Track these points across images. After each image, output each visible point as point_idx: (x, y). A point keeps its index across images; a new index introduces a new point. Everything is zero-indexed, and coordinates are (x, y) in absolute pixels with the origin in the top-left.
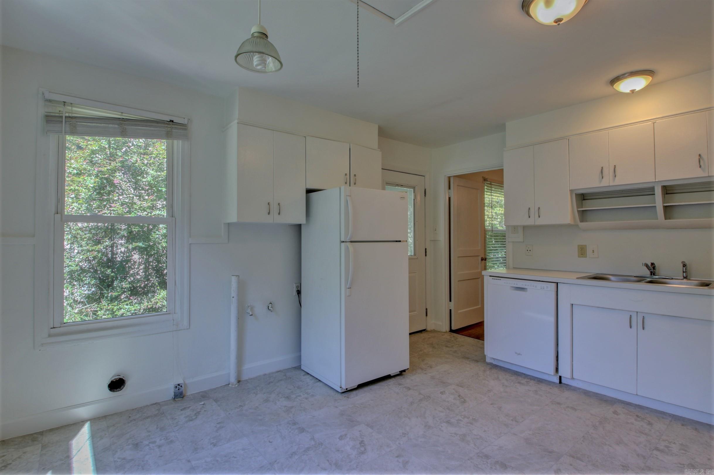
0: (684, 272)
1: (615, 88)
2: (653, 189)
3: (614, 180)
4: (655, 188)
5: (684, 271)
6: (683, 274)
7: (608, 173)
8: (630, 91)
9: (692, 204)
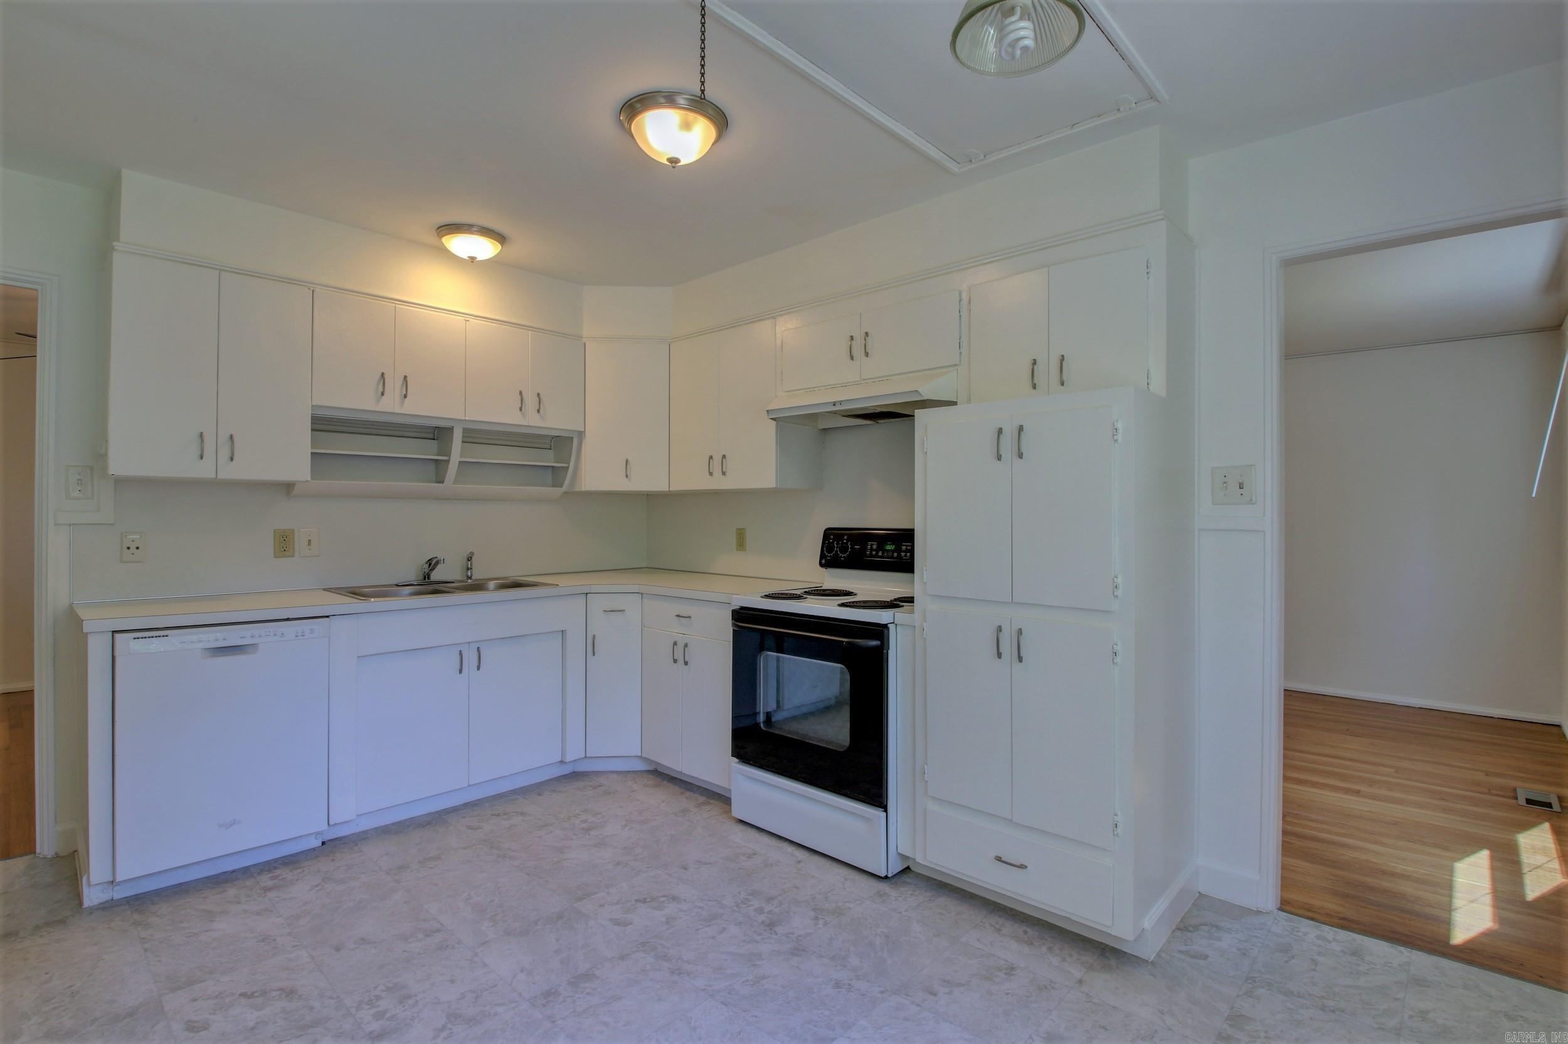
0: (468, 569)
1: (444, 243)
2: (450, 430)
3: (402, 403)
4: (454, 430)
5: (469, 567)
6: (467, 573)
7: (394, 386)
8: (468, 257)
9: (482, 463)
